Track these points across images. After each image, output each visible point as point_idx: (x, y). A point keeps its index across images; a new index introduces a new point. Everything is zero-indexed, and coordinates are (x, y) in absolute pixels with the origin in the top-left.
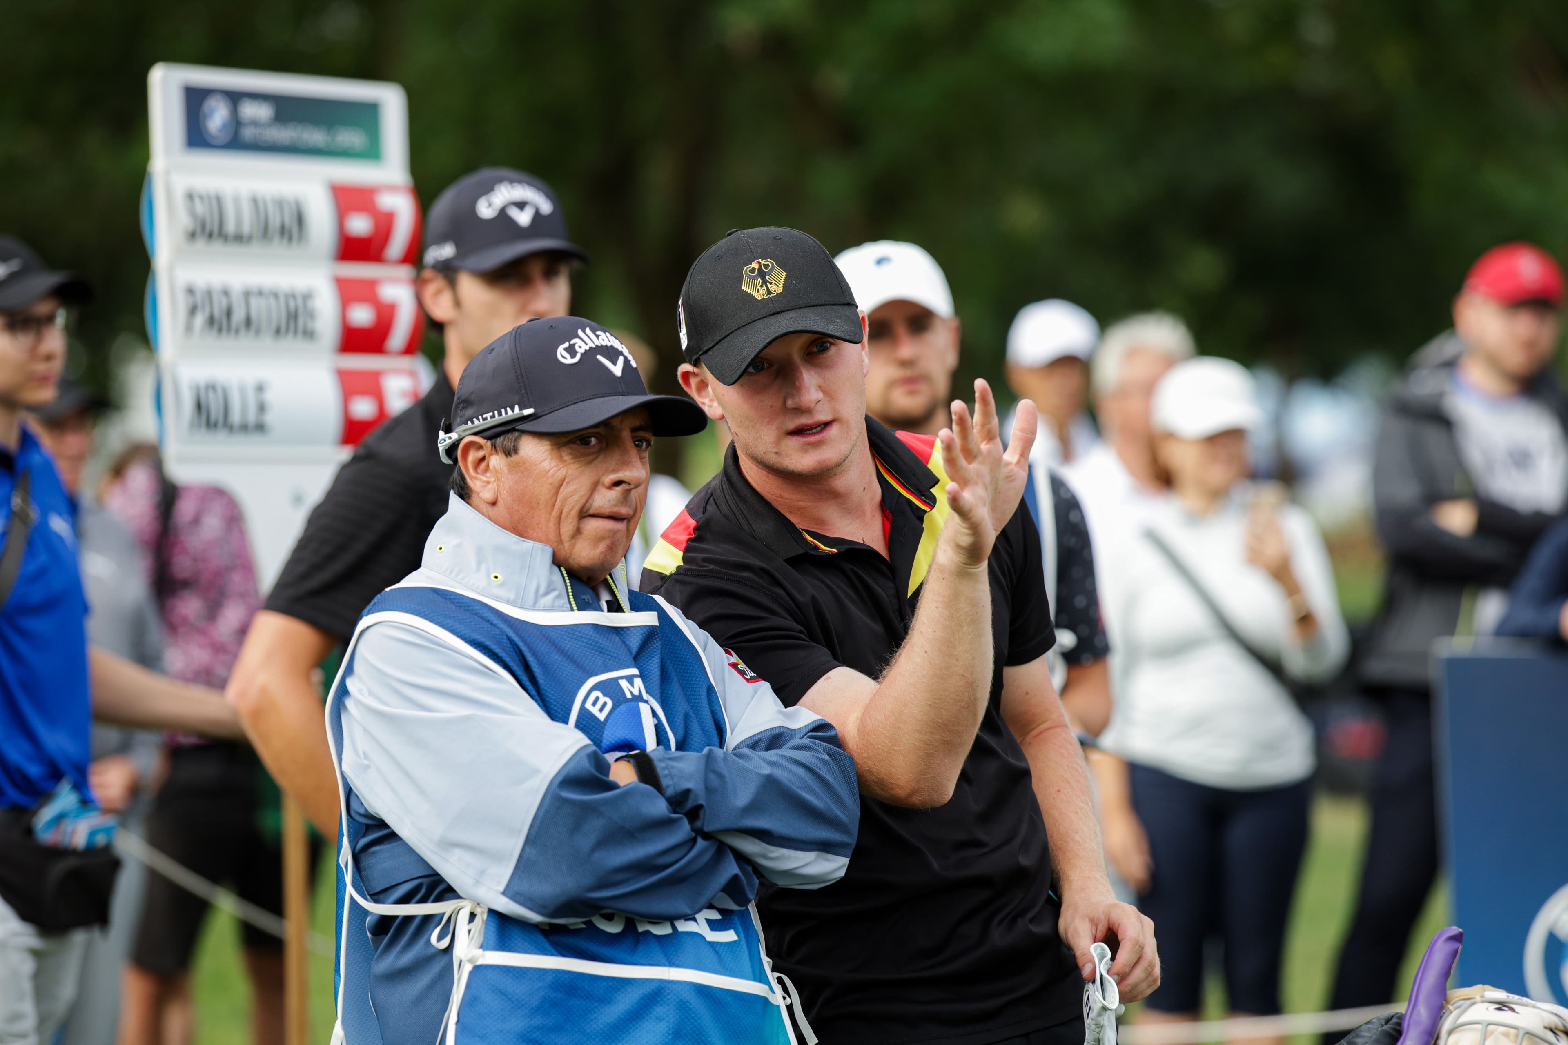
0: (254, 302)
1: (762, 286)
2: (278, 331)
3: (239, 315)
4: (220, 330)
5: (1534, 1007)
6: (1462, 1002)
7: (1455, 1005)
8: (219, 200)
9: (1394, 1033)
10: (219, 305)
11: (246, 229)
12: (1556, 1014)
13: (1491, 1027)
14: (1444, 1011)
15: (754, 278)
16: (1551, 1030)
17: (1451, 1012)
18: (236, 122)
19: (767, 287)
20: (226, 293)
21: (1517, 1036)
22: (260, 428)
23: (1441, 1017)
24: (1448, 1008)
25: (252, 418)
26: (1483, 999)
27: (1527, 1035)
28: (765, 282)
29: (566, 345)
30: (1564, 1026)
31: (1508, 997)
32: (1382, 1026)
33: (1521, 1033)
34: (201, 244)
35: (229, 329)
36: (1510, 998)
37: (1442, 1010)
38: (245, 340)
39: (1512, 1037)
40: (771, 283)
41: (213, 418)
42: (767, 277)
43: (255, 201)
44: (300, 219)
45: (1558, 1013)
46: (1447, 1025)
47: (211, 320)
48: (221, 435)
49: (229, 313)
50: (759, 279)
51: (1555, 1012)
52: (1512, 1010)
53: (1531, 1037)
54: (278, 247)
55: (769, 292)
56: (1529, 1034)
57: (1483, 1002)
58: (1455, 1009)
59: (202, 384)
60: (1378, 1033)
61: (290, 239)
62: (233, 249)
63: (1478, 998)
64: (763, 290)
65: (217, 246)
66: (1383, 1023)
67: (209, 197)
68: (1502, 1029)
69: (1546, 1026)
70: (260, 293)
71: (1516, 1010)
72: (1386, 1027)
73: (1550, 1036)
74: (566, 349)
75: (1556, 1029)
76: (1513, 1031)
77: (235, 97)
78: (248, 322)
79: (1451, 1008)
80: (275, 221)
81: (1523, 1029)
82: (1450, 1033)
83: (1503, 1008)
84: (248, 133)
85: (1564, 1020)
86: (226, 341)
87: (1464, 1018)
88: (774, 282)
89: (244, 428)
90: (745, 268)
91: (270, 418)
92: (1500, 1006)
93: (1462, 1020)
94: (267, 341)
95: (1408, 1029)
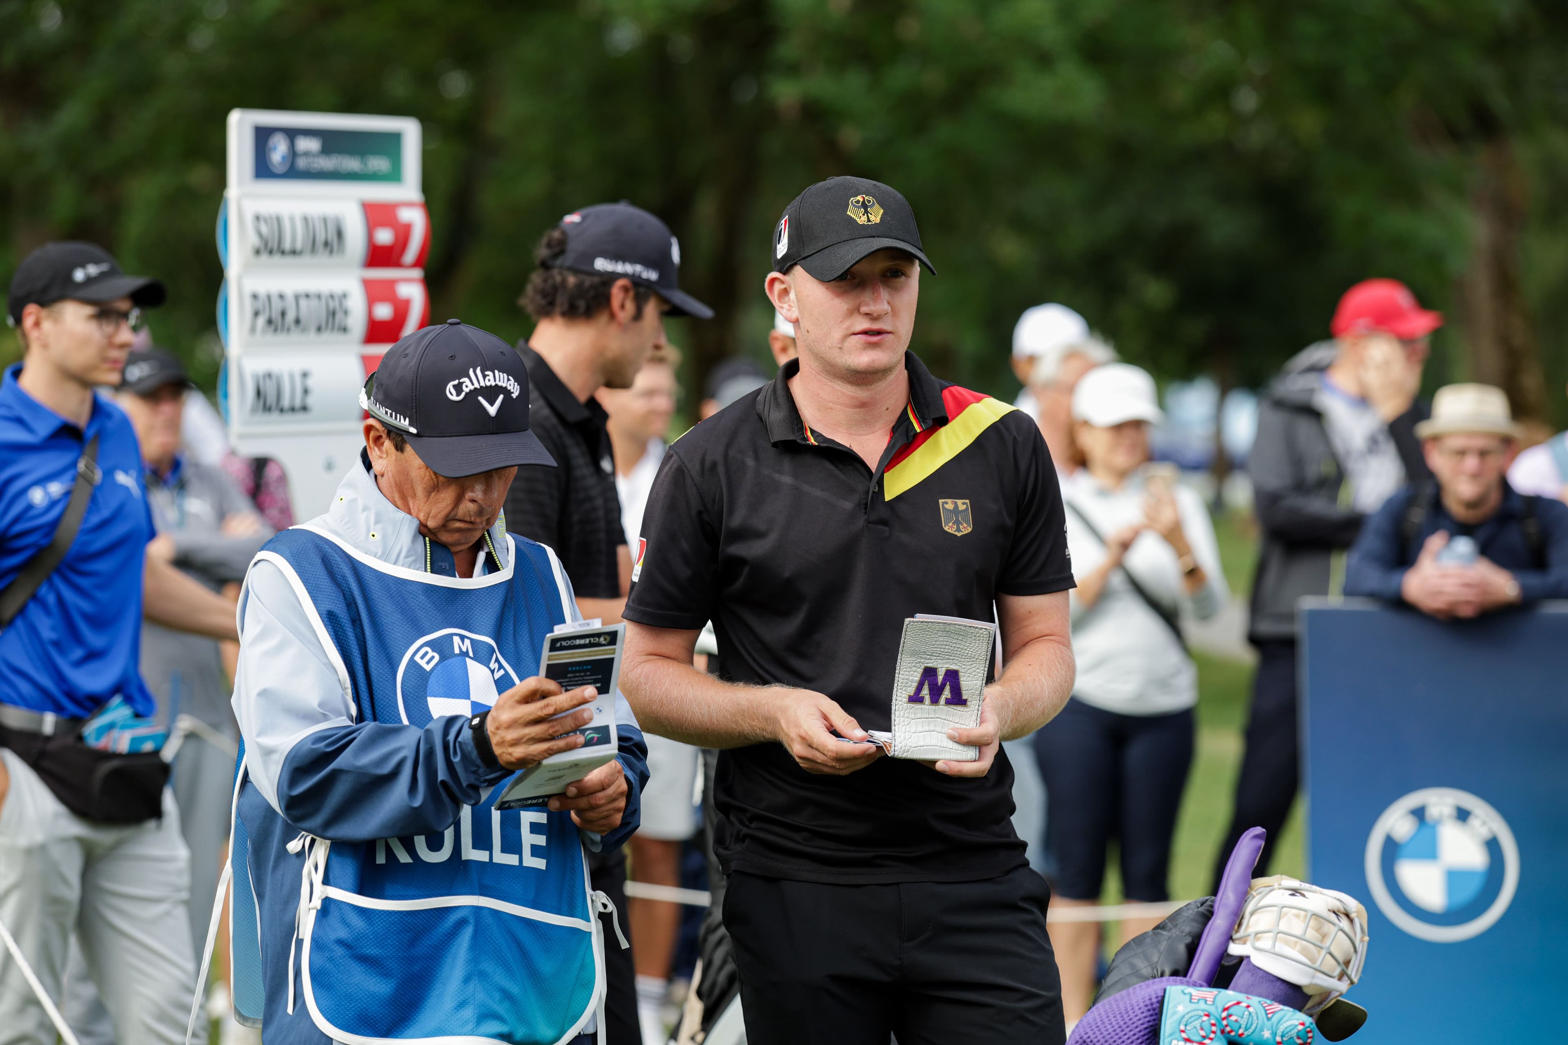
0: (303, 303)
1: (864, 215)
2: (319, 329)
3: (291, 316)
4: (276, 330)
5: (1321, 893)
6: (1263, 889)
7: (1258, 891)
8: (279, 220)
9: (1208, 914)
10: (277, 305)
11: (299, 245)
12: (1338, 899)
13: (1285, 910)
14: (1248, 896)
15: (858, 207)
16: (1334, 912)
17: (1254, 897)
18: (293, 153)
19: (868, 216)
20: (281, 297)
21: (1306, 916)
22: (305, 408)
23: (1246, 901)
24: (1252, 894)
25: (298, 403)
26: (1280, 887)
27: (1314, 916)
28: (866, 212)
29: (456, 382)
30: (1345, 909)
31: (1301, 885)
32: (1198, 908)
33: (1309, 914)
34: (264, 257)
35: (282, 329)
36: (1303, 886)
37: (1247, 895)
38: (296, 336)
39: (1302, 918)
40: (871, 214)
41: (268, 404)
42: (869, 209)
43: (306, 219)
44: (340, 234)
45: (1341, 899)
46: (1250, 907)
47: (270, 322)
48: (275, 416)
49: (283, 314)
50: (862, 209)
51: (1338, 898)
52: (1303, 895)
53: (1318, 918)
54: (323, 258)
55: (869, 220)
56: (1315, 915)
57: (1280, 889)
58: (1257, 895)
59: (261, 374)
60: (1194, 913)
61: (331, 252)
62: (289, 260)
63: (1276, 886)
64: (864, 218)
65: (277, 259)
66: (1199, 905)
67: (271, 218)
68: (1294, 911)
69: (1330, 909)
70: (307, 296)
71: (1306, 896)
72: (1201, 909)
73: (1333, 917)
74: (454, 386)
75: (1338, 911)
76: (1303, 913)
77: (292, 134)
78: (297, 321)
79: (1254, 893)
80: (321, 237)
81: (1311, 911)
82: (1252, 914)
83: (1296, 894)
84: (301, 163)
85: (1345, 904)
86: (282, 337)
87: (1263, 903)
88: (873, 214)
89: (293, 409)
90: (852, 199)
91: (311, 401)
92: (1294, 892)
93: (1262, 904)
94: (312, 335)
95: (1218, 910)
